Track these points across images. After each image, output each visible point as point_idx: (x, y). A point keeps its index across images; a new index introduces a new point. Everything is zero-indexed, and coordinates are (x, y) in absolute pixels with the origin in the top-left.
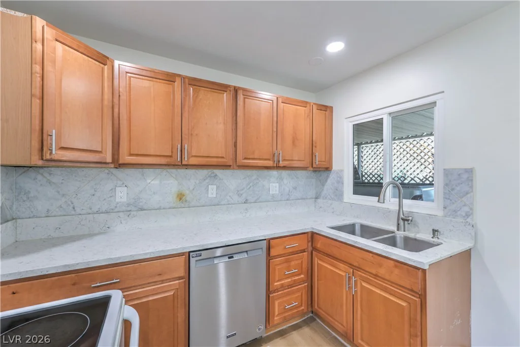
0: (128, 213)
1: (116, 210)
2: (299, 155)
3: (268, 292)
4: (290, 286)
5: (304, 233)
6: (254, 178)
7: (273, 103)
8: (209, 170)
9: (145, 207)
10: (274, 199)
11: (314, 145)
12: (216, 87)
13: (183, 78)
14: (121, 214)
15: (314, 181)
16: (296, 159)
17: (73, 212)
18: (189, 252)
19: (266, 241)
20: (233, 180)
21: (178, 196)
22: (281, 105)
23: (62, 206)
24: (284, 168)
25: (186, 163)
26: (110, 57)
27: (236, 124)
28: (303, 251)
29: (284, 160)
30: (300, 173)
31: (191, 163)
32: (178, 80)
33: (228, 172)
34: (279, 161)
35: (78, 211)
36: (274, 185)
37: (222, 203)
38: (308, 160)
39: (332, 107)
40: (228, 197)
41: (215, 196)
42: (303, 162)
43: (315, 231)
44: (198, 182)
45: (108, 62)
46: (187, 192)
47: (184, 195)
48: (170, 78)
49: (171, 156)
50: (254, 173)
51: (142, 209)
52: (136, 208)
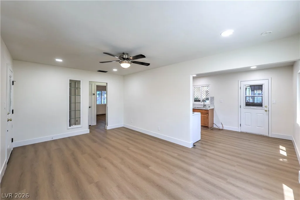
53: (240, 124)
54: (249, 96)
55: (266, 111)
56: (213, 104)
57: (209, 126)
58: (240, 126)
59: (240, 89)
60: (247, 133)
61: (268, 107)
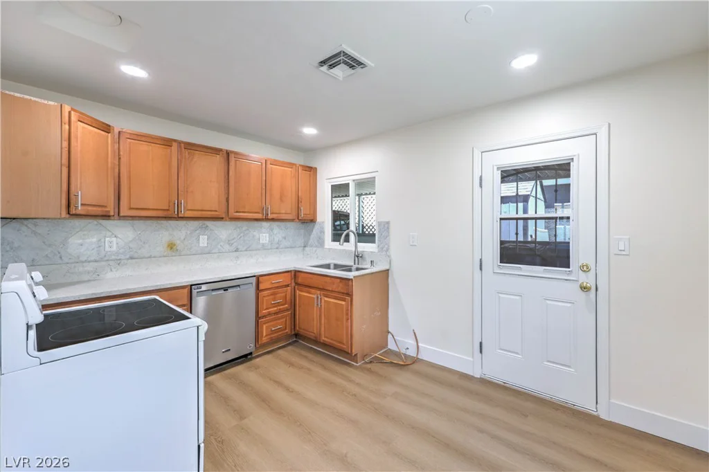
0: (119, 262)
1: (106, 259)
2: (287, 208)
3: (258, 317)
4: (276, 313)
5: (288, 272)
6: (244, 229)
7: (262, 165)
8: (201, 222)
10: (264, 247)
11: (300, 200)
12: (210, 151)
13: (180, 143)
14: (111, 263)
15: (302, 231)
16: (284, 212)
17: (60, 261)
18: (192, 285)
19: (255, 278)
20: (223, 231)
21: (169, 246)
22: (269, 166)
23: (49, 256)
24: (273, 220)
25: (182, 216)
26: (111, 125)
27: (228, 182)
28: (288, 286)
29: (272, 213)
30: (289, 224)
31: (186, 216)
32: (175, 145)
33: (219, 223)
34: (268, 214)
35: (66, 260)
36: (264, 235)
37: (213, 251)
38: (295, 213)
39: (316, 169)
40: (219, 247)
41: (206, 245)
42: (290, 215)
43: (297, 269)
44: (189, 232)
45: (112, 131)
46: (178, 242)
47: (175, 245)
48: (168, 142)
49: (168, 210)
50: (244, 225)
51: (132, 258)
52: (126, 257)
53: (481, 343)
54: (517, 219)
55: (584, 289)
56: (387, 250)
57: (354, 352)
58: (481, 352)
59: (481, 186)
60: (504, 388)
61: (593, 271)
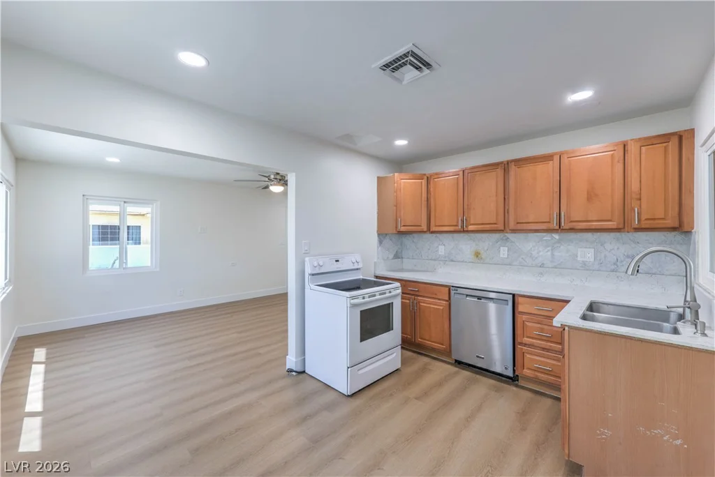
0: (445, 262)
1: (439, 259)
9: (454, 259)
10: (585, 267)
14: (441, 262)
16: (595, 219)
21: (475, 254)
24: (573, 230)
31: (469, 229)
32: (461, 173)
37: (514, 264)
38: (621, 219)
41: (506, 257)
42: (610, 223)
44: (491, 244)
46: (483, 251)
47: (480, 254)
51: (452, 261)
52: (449, 260)
